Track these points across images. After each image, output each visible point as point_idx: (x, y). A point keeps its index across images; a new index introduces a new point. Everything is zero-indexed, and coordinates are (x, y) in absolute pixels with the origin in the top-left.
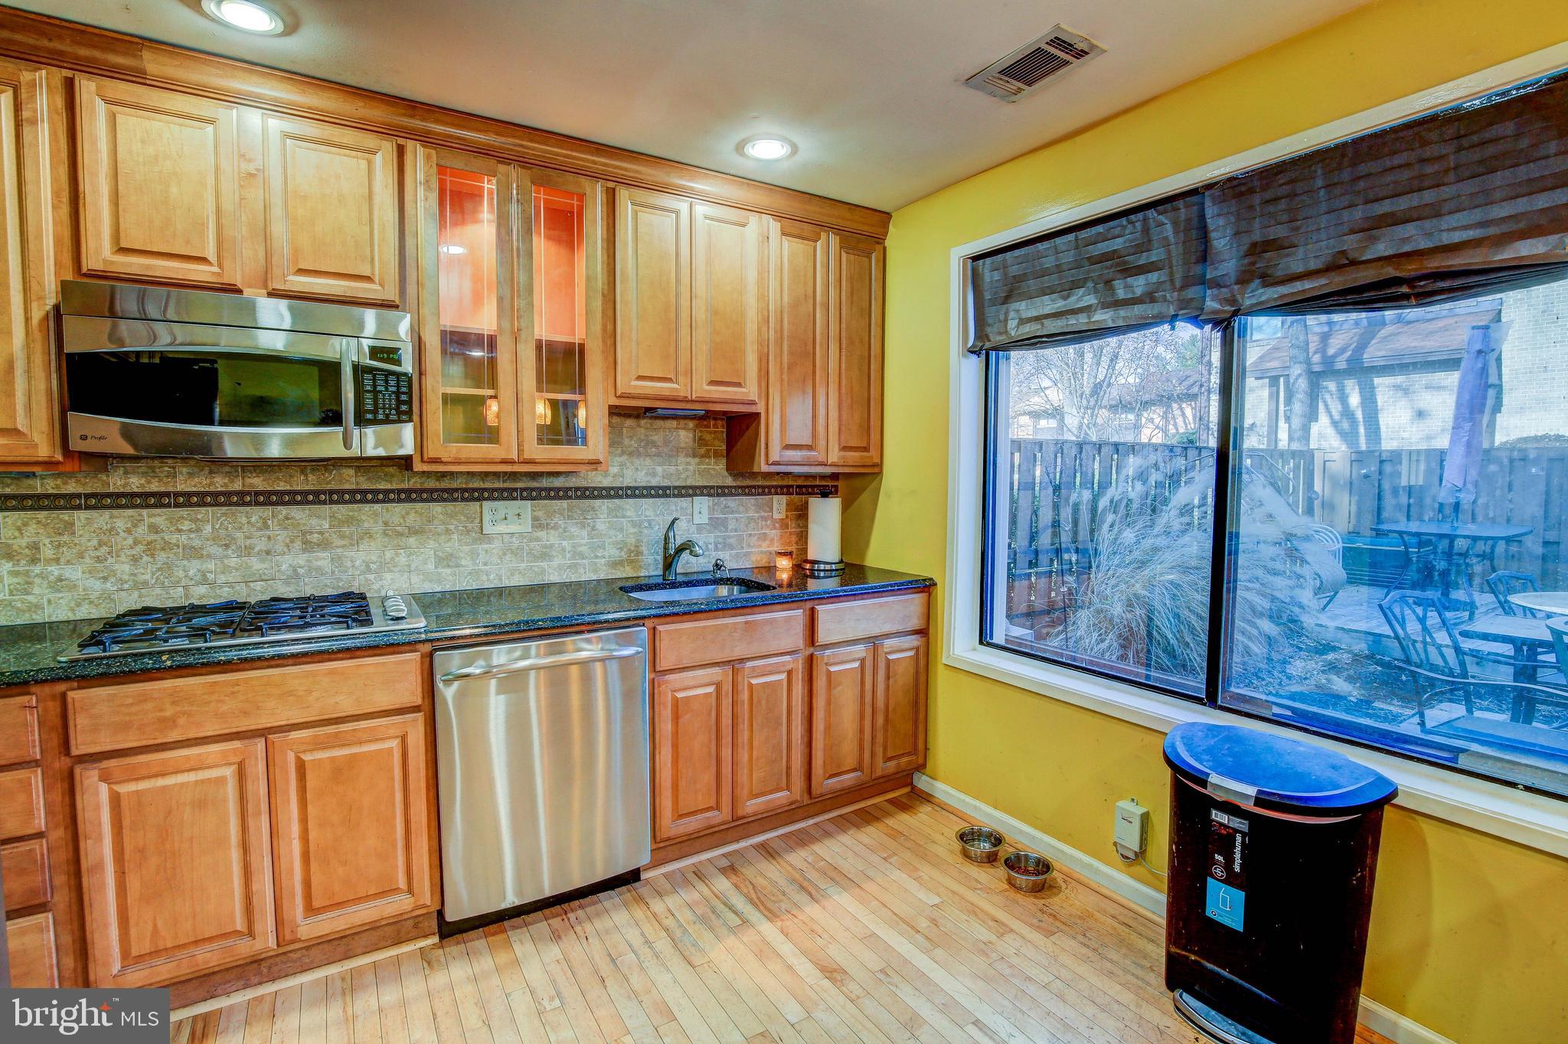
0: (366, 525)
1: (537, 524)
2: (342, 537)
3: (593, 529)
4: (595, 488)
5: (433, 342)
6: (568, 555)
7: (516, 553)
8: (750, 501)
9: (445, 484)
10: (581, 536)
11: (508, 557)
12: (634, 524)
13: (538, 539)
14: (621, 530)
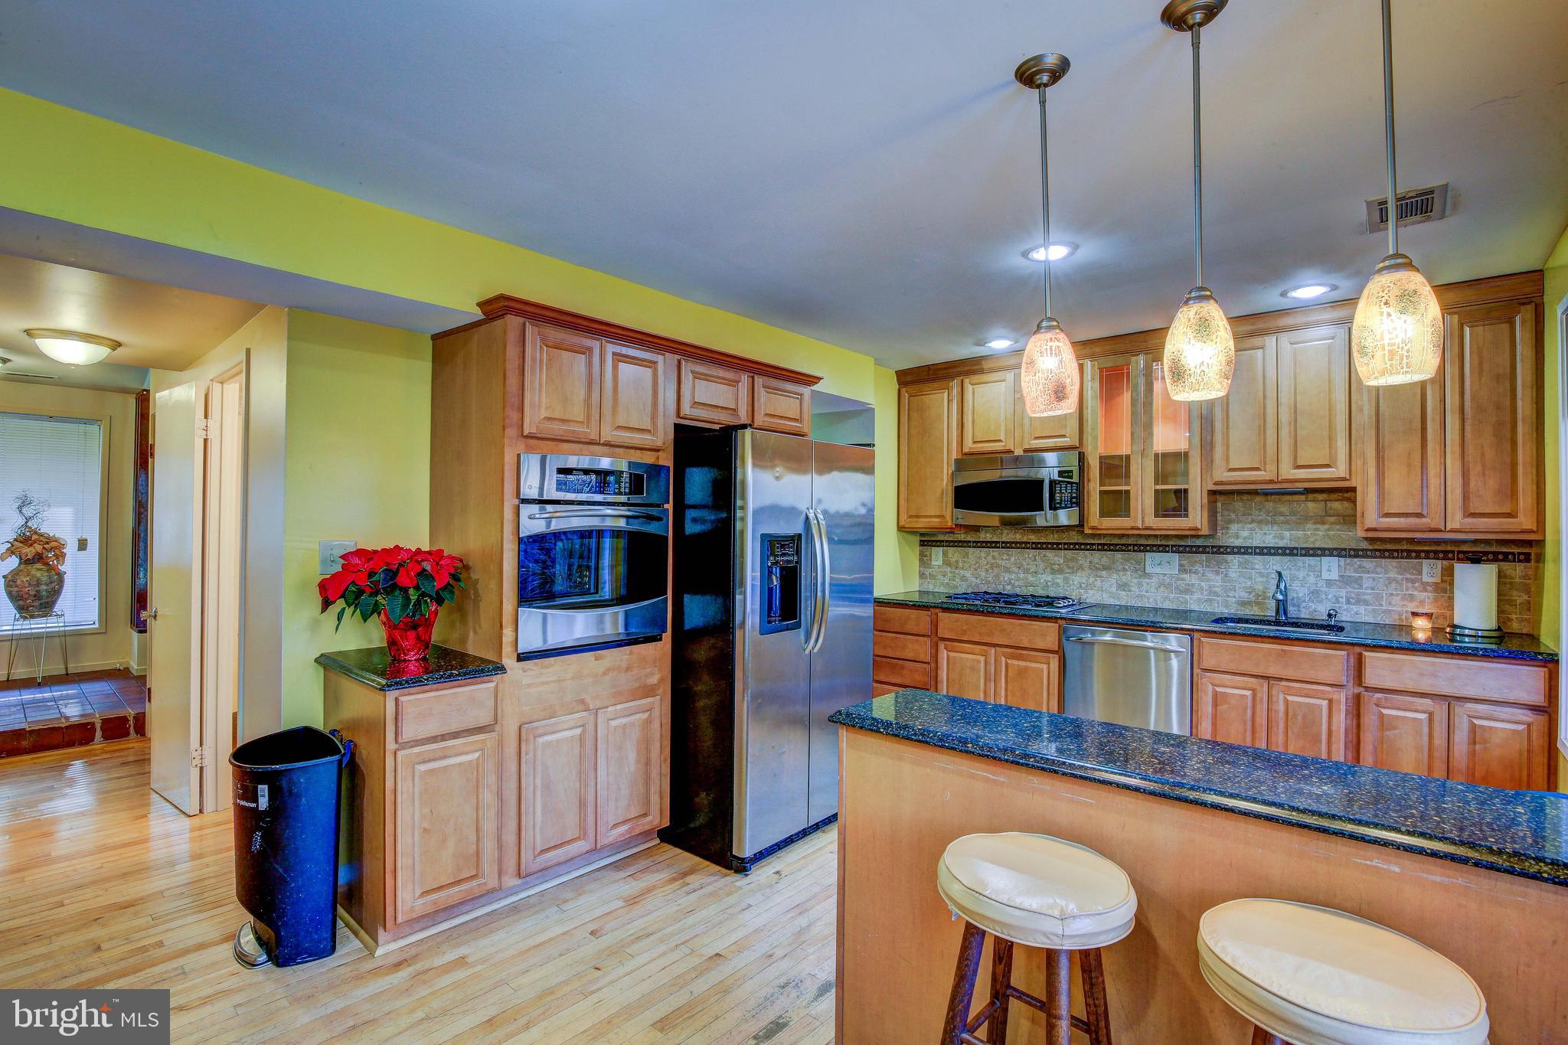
0: (1080, 562)
1: (1183, 569)
2: (1069, 568)
3: (1226, 575)
4: (1228, 547)
5: (1094, 463)
6: (1205, 593)
7: (1168, 586)
8: (1391, 564)
9: (1123, 541)
10: (1217, 581)
11: (1162, 589)
12: (1261, 575)
13: (1183, 579)
14: (1250, 578)
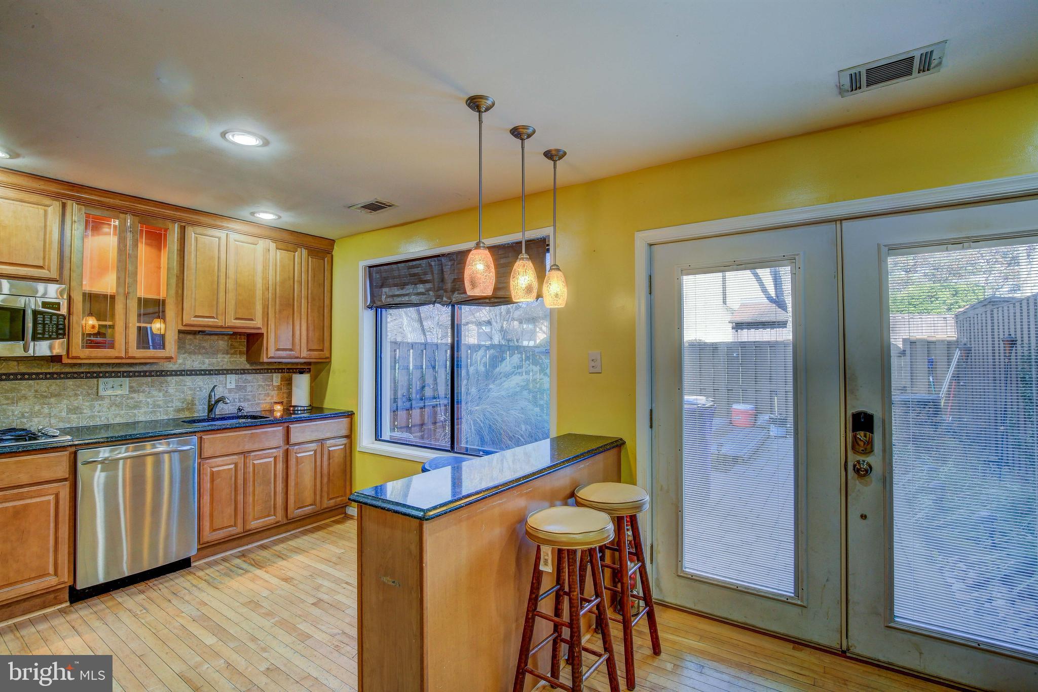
0: (23, 392)
1: (132, 390)
3: (166, 392)
4: (168, 371)
5: (78, 298)
6: (150, 406)
7: (119, 406)
8: (259, 376)
9: (75, 370)
10: (159, 396)
11: (113, 408)
12: (190, 389)
13: (132, 398)
14: (183, 392)
